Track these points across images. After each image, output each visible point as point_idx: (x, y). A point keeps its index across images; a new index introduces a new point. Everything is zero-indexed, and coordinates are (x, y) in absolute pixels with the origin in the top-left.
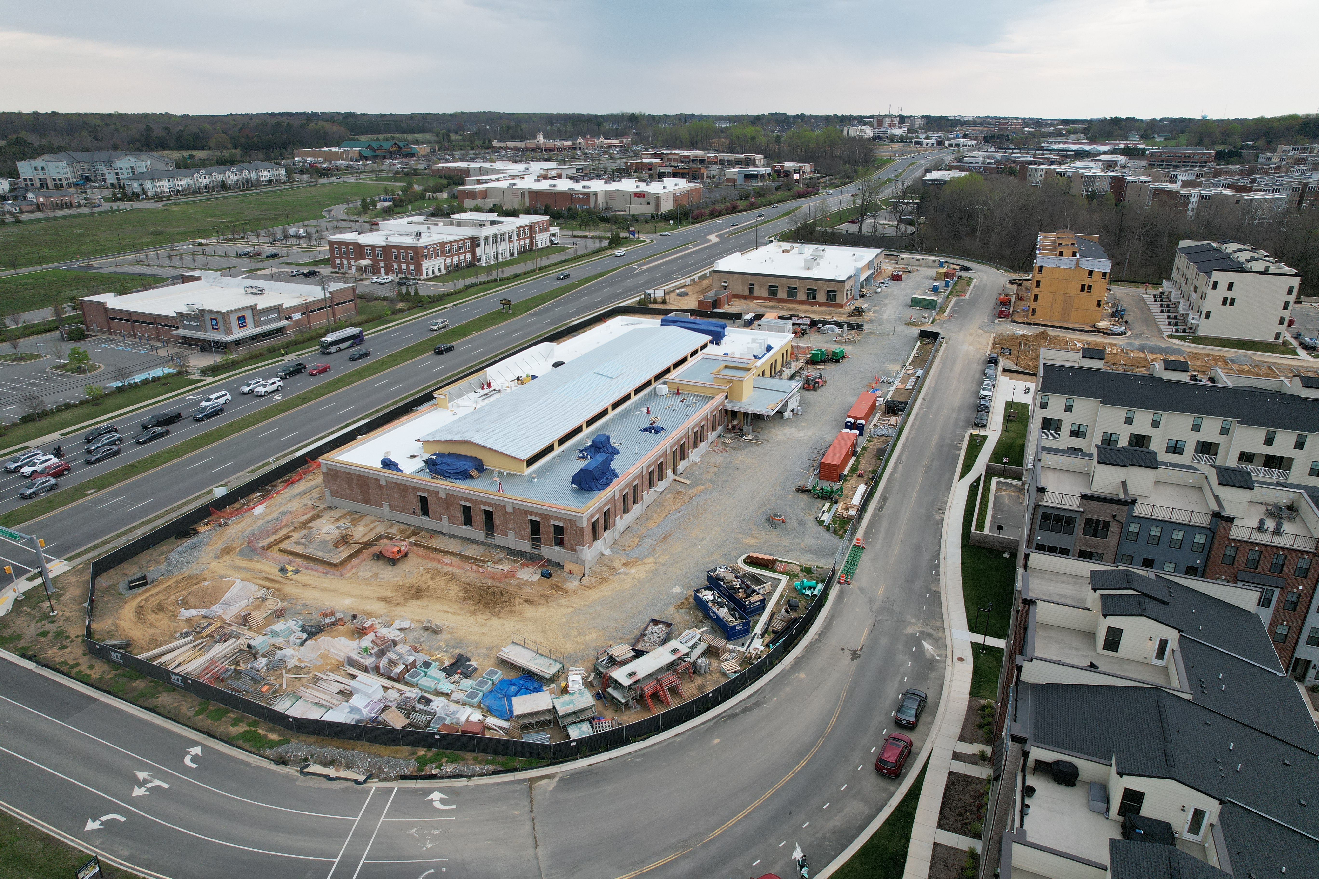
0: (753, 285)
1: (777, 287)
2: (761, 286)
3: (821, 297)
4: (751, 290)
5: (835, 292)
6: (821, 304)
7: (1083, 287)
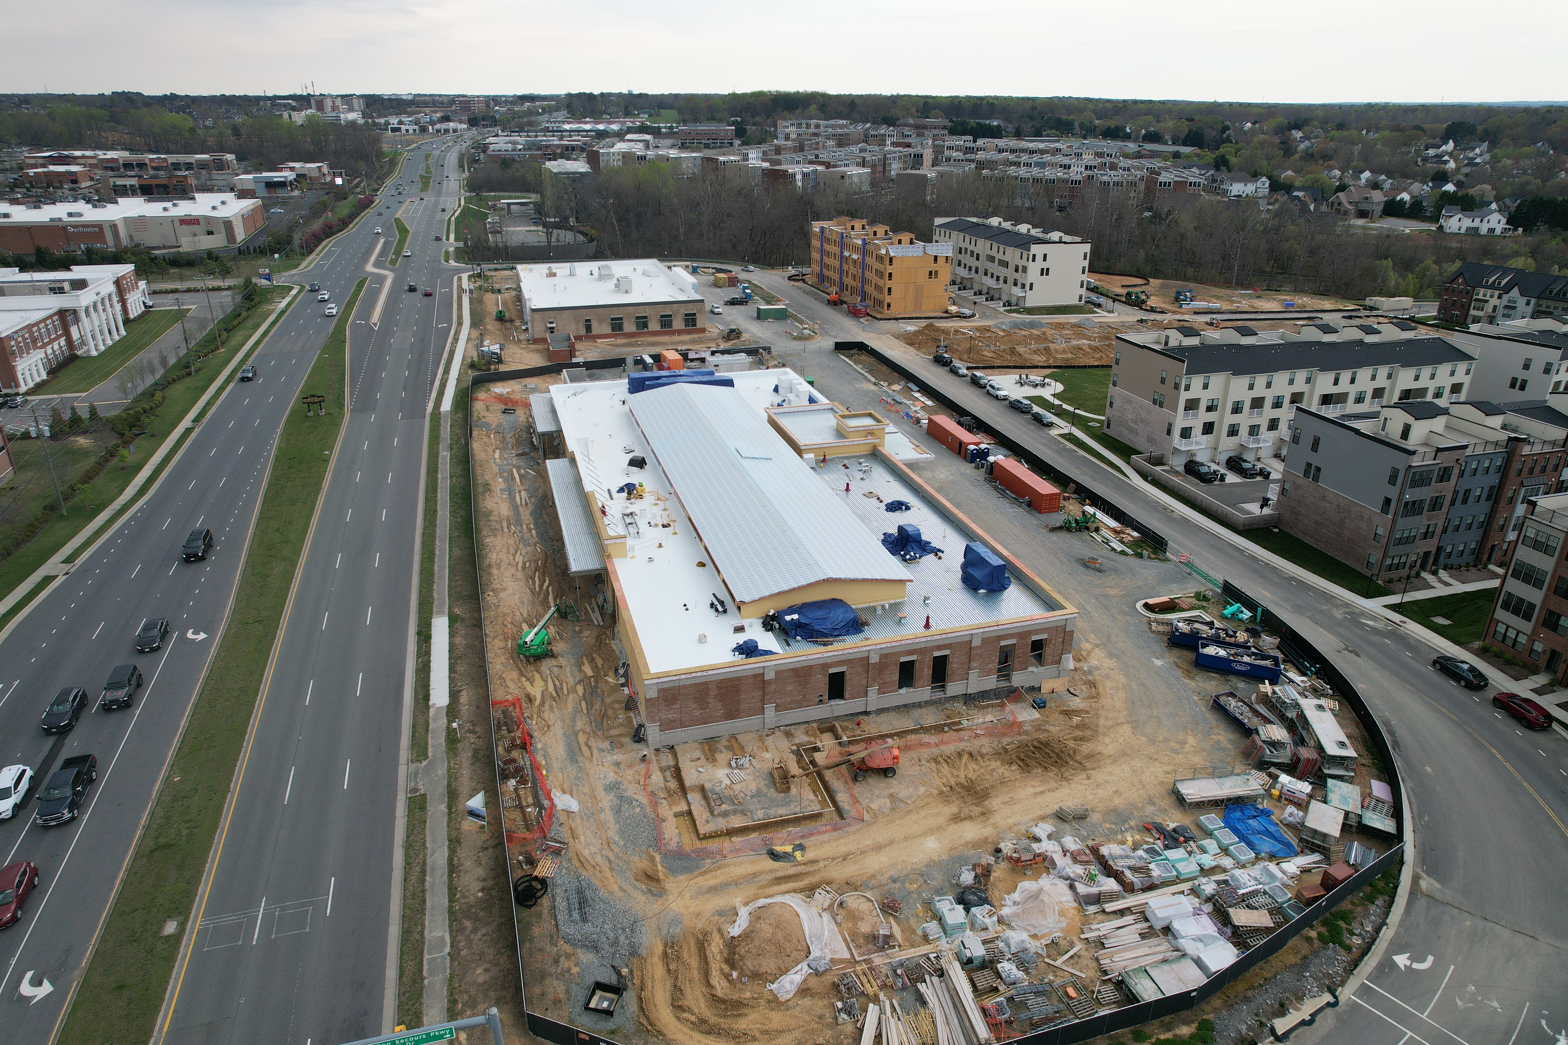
0: (589, 321)
1: (621, 319)
2: (601, 321)
3: (678, 324)
4: (589, 328)
5: (694, 314)
6: (680, 332)
7: (930, 273)
